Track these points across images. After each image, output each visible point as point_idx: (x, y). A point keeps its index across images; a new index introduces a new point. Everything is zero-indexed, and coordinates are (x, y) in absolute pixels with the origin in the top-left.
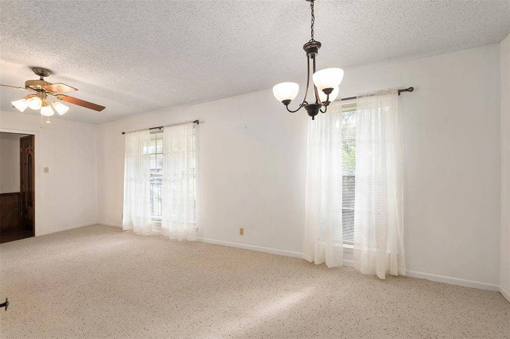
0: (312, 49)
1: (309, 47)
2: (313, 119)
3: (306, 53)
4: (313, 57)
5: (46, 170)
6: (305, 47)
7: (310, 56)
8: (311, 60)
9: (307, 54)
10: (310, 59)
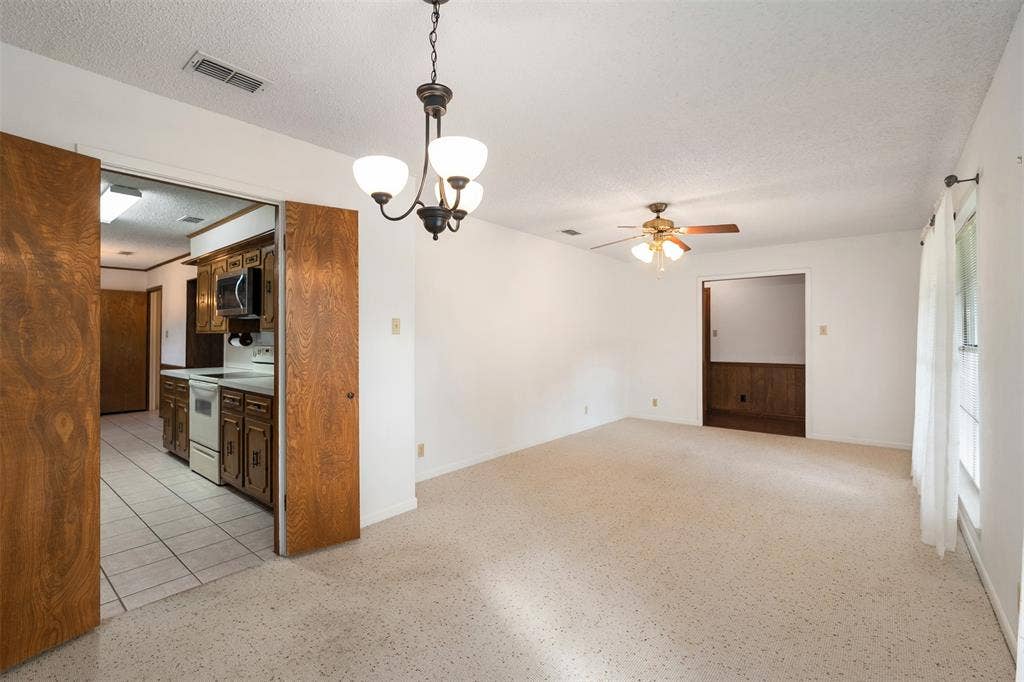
0: (435, 98)
1: (427, 94)
2: (435, 238)
3: (423, 104)
4: (437, 115)
5: (823, 330)
6: (420, 91)
7: (431, 113)
8: (433, 121)
9: (425, 106)
10: (431, 118)
